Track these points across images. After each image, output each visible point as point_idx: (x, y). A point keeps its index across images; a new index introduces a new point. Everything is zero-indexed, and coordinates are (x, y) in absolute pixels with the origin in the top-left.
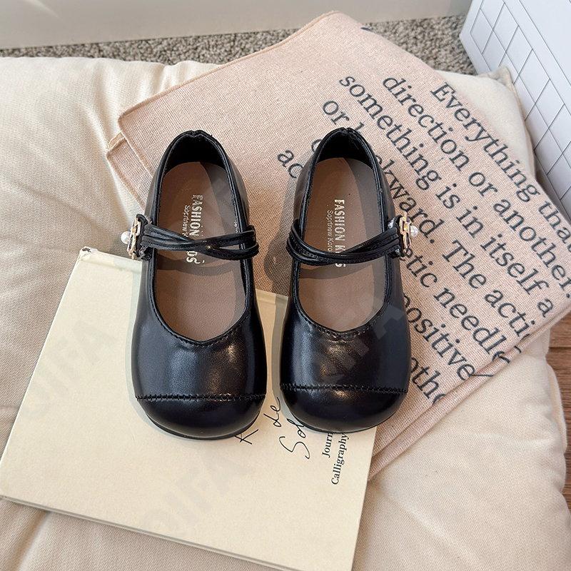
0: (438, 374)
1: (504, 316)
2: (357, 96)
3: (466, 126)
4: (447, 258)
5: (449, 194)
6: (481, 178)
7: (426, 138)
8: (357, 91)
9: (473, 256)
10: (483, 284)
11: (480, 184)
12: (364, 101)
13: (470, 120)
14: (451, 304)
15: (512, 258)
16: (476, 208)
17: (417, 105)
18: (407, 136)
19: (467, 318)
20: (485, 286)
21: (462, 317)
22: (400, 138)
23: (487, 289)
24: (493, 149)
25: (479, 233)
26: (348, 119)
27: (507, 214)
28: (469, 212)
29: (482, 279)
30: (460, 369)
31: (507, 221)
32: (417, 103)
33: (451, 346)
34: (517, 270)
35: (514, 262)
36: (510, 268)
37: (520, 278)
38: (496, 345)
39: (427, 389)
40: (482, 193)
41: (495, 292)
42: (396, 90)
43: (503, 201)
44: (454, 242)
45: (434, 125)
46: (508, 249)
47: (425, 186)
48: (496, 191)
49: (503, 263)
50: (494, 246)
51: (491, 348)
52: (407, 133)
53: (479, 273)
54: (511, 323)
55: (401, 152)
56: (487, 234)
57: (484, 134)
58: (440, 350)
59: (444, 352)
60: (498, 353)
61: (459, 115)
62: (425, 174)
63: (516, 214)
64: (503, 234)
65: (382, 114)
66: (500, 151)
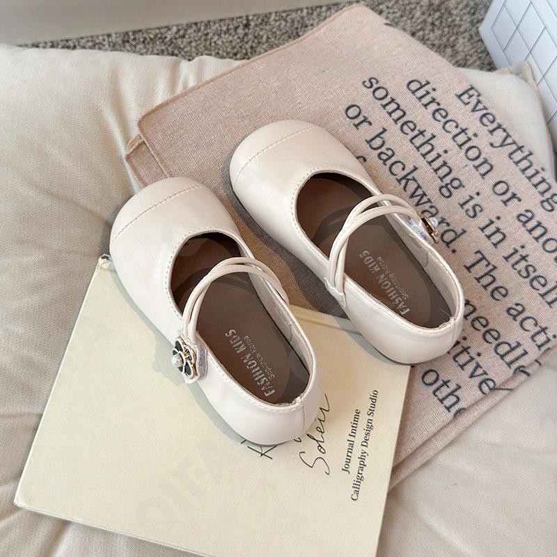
0: (459, 387)
1: (525, 330)
2: (380, 99)
3: (491, 132)
4: (469, 268)
5: (472, 203)
6: (505, 187)
7: (450, 144)
8: (380, 93)
9: (495, 268)
10: (504, 296)
11: (504, 193)
12: (387, 104)
13: (495, 125)
14: (473, 316)
15: (535, 271)
16: (498, 218)
17: (441, 109)
18: (431, 142)
19: (488, 331)
20: (507, 299)
21: (483, 330)
22: (423, 144)
23: (509, 302)
24: (518, 156)
25: (501, 244)
26: (370, 123)
27: (530, 225)
28: (492, 222)
29: (503, 292)
30: (481, 384)
31: (530, 231)
32: (441, 107)
33: (472, 359)
34: (540, 283)
35: (536, 274)
36: (532, 280)
37: (543, 290)
38: (517, 359)
39: (448, 402)
40: (505, 202)
41: (517, 305)
42: (420, 93)
43: (527, 211)
44: (477, 252)
45: (458, 130)
46: (531, 260)
47: (447, 194)
48: (520, 200)
49: (525, 275)
50: (516, 258)
51: (512, 362)
52: (431, 139)
53: (501, 285)
54: (533, 337)
55: (425, 158)
56: (510, 245)
57: (509, 141)
58: (461, 363)
59: (465, 364)
60: (519, 367)
61: (485, 120)
62: (449, 182)
63: (539, 224)
64: (527, 246)
65: (405, 119)
66: (525, 158)
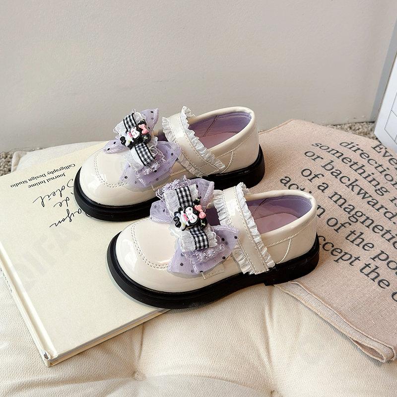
7: (374, 171)
17: (364, 153)
22: (358, 169)
26: (322, 158)
45: (377, 165)
52: (362, 167)
61: (391, 162)
65: (343, 157)
